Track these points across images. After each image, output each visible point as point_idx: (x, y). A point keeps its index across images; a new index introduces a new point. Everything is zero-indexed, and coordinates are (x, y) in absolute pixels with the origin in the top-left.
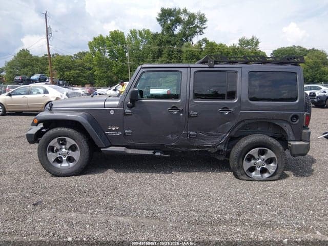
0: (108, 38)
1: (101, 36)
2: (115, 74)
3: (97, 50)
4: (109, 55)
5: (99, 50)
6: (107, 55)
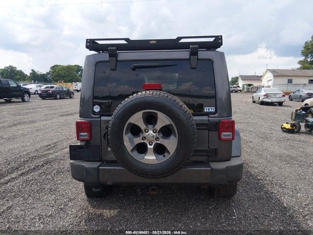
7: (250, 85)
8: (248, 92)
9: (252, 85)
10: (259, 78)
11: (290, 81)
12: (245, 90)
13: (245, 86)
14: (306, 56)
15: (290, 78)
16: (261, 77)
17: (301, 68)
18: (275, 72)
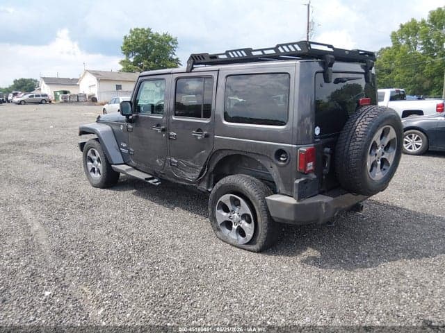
0: (423, 22)
1: (413, 20)
2: (428, 78)
3: (403, 43)
4: (422, 49)
5: (408, 43)
6: (419, 49)
7: (65, 92)
8: (66, 102)
9: (69, 92)
10: (74, 82)
11: (119, 87)
12: (61, 100)
13: (58, 94)
14: (128, 55)
15: (118, 84)
16: (77, 80)
17: (123, 70)
18: (98, 74)
